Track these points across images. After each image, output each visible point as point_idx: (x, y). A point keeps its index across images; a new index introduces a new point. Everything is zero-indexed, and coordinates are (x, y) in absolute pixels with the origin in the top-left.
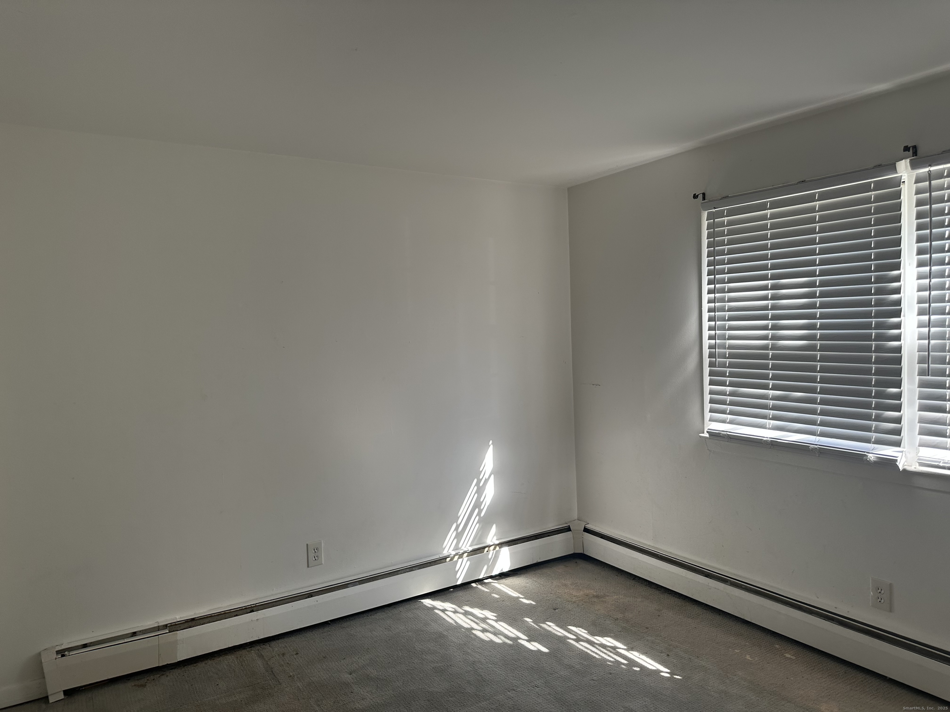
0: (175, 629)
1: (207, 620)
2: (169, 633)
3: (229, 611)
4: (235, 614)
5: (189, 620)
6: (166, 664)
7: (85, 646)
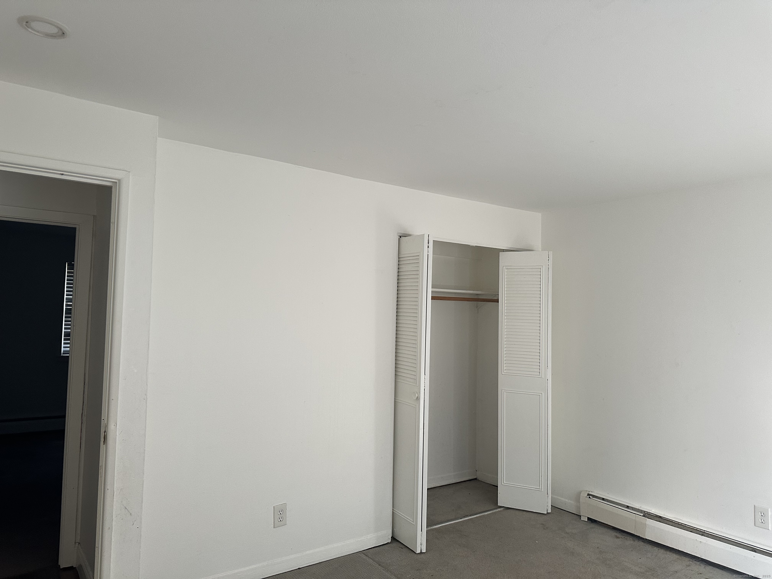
0: (651, 518)
1: (671, 523)
2: (642, 517)
3: (684, 525)
4: (691, 531)
5: (658, 516)
6: (639, 535)
7: (603, 499)
